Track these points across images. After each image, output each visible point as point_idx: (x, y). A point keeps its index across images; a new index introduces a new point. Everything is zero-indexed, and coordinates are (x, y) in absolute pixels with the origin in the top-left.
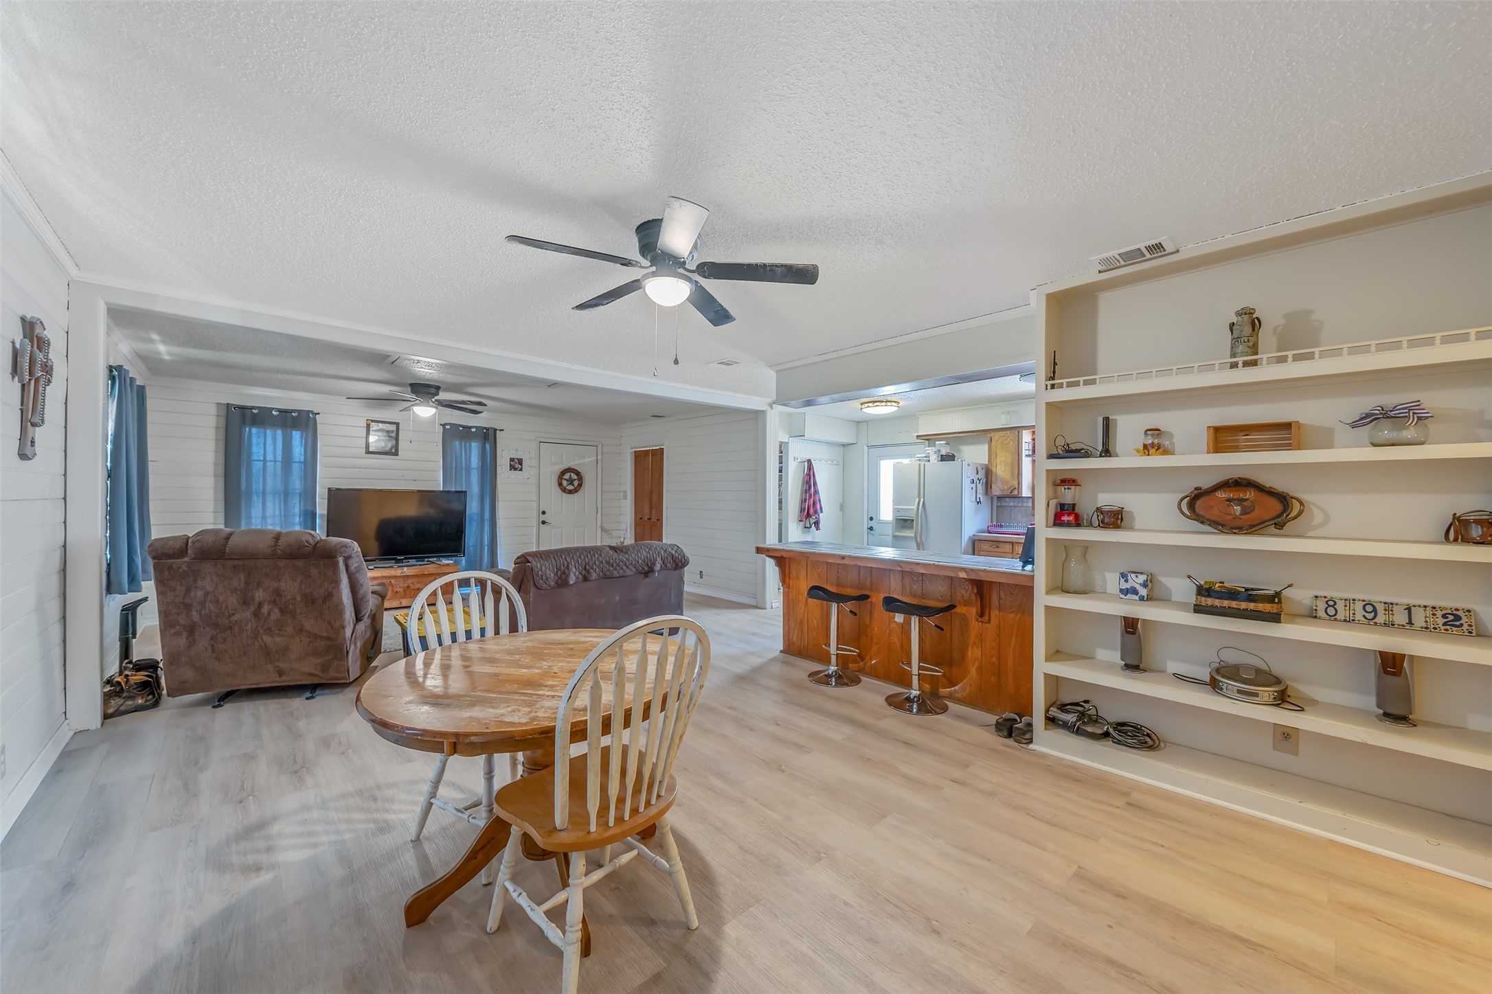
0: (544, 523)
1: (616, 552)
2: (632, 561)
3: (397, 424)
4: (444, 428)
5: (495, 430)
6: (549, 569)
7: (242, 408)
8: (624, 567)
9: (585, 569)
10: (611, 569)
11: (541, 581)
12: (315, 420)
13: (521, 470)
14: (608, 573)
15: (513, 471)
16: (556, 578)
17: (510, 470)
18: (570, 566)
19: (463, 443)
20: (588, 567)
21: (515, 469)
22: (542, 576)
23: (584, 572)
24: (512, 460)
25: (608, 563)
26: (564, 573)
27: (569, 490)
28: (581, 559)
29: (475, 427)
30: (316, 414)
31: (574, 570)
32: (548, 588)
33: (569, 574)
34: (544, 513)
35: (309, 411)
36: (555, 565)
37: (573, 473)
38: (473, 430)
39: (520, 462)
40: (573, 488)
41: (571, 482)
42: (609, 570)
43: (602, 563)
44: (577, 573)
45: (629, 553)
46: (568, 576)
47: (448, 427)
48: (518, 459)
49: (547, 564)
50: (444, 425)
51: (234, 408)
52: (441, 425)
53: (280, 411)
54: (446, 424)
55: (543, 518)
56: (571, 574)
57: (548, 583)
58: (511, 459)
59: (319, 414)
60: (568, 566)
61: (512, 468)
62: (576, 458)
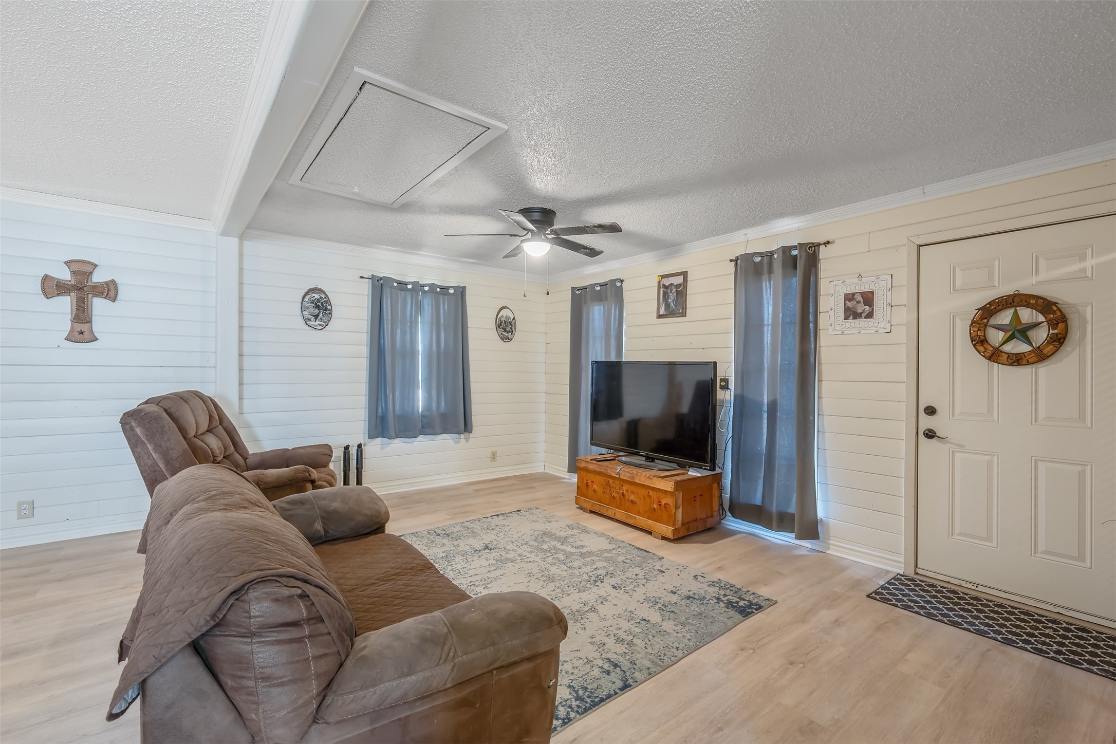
0: (930, 434)
3: (685, 275)
4: (736, 266)
5: (816, 246)
12: (622, 287)
13: (870, 315)
15: (851, 322)
17: (846, 318)
21: (857, 315)
24: (849, 297)
27: (1009, 355)
29: (777, 250)
30: (622, 282)
34: (931, 411)
35: (618, 279)
37: (1028, 305)
38: (776, 256)
39: (868, 298)
40: (1030, 348)
41: (1021, 332)
47: (740, 262)
48: (862, 293)
50: (735, 261)
51: (577, 290)
52: (731, 261)
53: (601, 285)
54: (737, 258)
55: (926, 422)
58: (846, 295)
61: (851, 314)
62: (1042, 263)
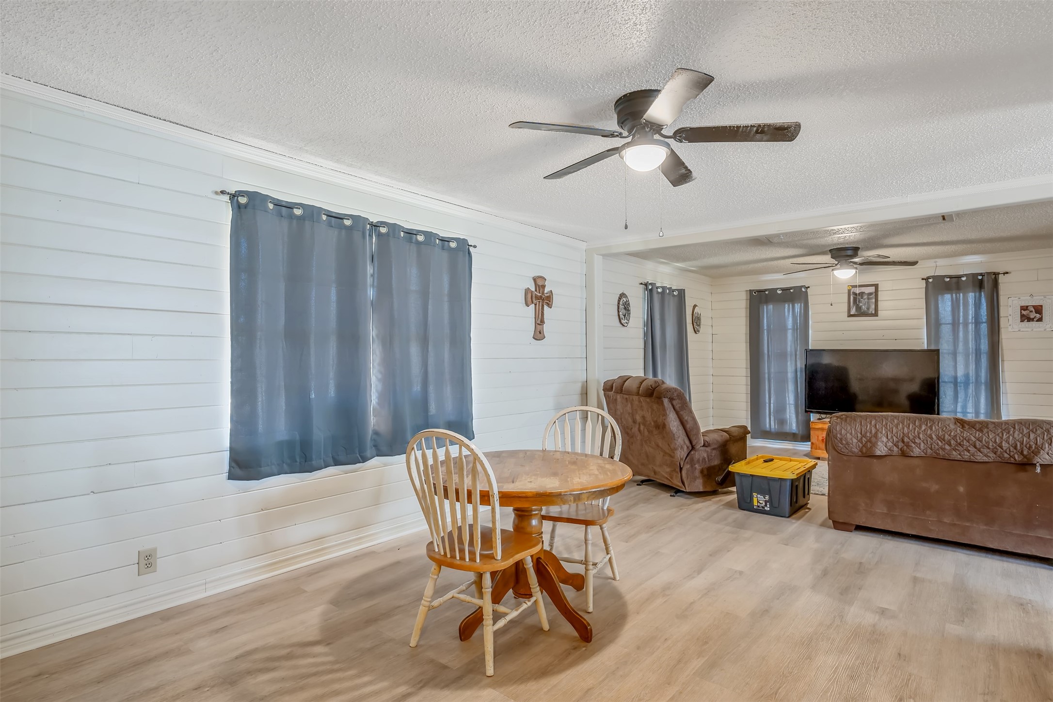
1: (963, 427)
2: (988, 443)
3: (876, 286)
4: (927, 283)
5: (996, 274)
6: (851, 434)
7: (759, 291)
8: (972, 449)
9: (903, 441)
10: (947, 447)
11: (840, 445)
12: (806, 292)
13: (1040, 320)
14: (941, 452)
15: (1026, 324)
16: (861, 445)
17: (1022, 321)
18: (880, 435)
19: (954, 295)
20: (906, 440)
21: (1030, 320)
22: (841, 439)
23: (901, 445)
24: (1024, 308)
25: (941, 439)
26: (870, 441)
28: (897, 427)
29: (966, 275)
30: (807, 288)
31: (885, 439)
32: (850, 454)
33: (876, 443)
35: (802, 286)
36: (859, 430)
38: (964, 279)
39: (1039, 309)
42: (943, 449)
43: (931, 438)
44: (890, 444)
45: (985, 430)
46: (874, 445)
47: (930, 280)
48: (1034, 307)
49: (849, 428)
50: (927, 279)
51: (755, 292)
52: (923, 279)
53: (783, 290)
54: (928, 278)
56: (879, 443)
57: (849, 449)
58: (1021, 307)
59: (809, 287)
60: (876, 433)
61: (1025, 318)
